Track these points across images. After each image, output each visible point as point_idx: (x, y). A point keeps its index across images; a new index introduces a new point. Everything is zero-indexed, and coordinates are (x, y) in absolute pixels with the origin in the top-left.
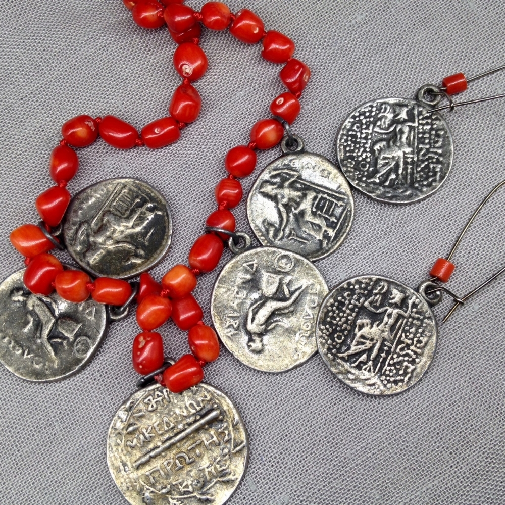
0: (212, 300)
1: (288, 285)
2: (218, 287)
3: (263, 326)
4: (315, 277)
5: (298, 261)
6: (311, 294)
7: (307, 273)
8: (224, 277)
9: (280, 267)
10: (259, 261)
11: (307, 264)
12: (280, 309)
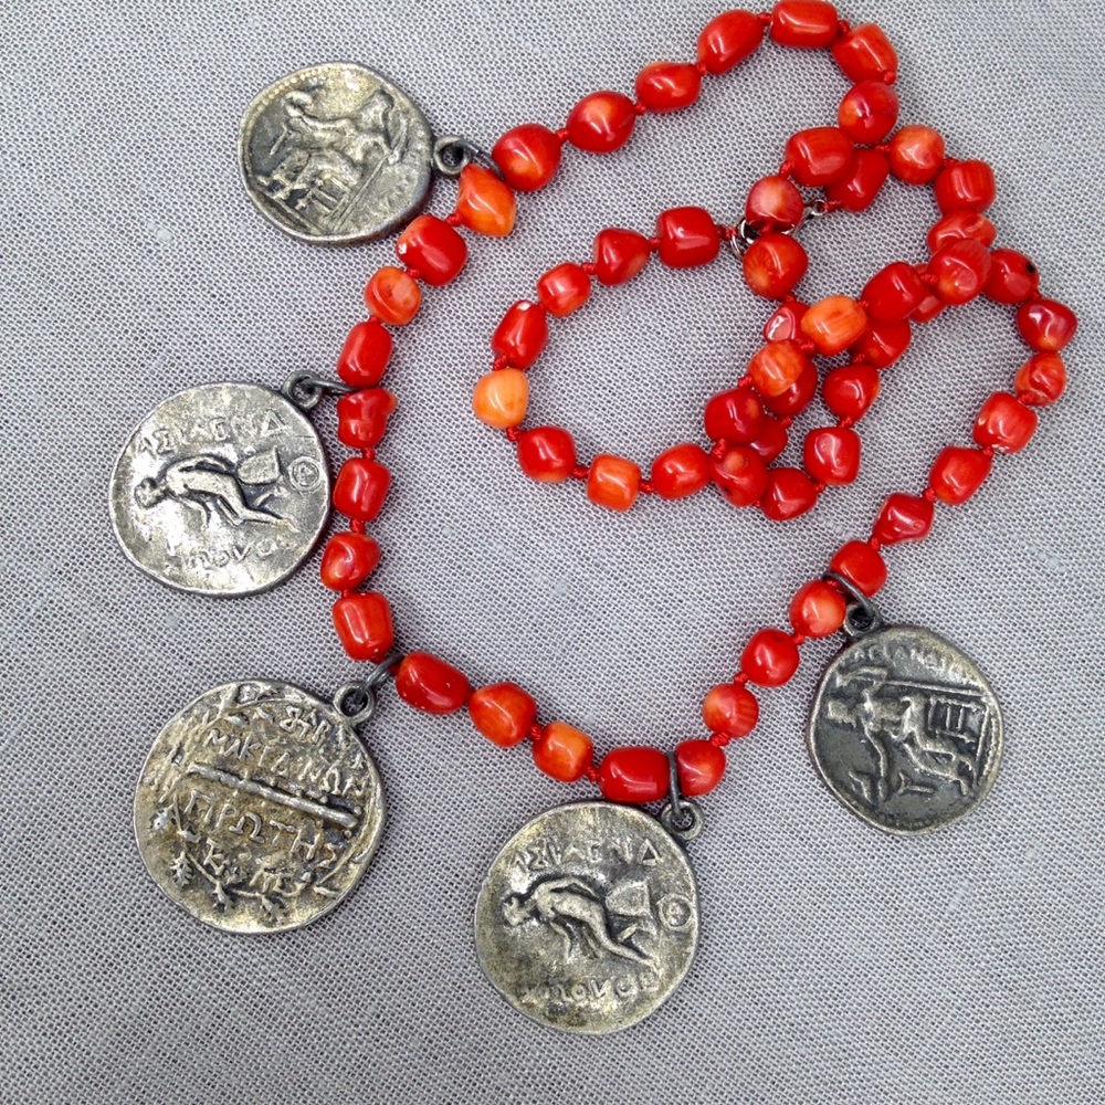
0: (567, 808)
1: (639, 932)
2: (593, 810)
3: (552, 914)
4: (671, 975)
5: (688, 935)
6: (638, 979)
7: (671, 959)
8: (614, 813)
9: (666, 907)
10: (663, 865)
11: (688, 954)
12: (591, 933)
